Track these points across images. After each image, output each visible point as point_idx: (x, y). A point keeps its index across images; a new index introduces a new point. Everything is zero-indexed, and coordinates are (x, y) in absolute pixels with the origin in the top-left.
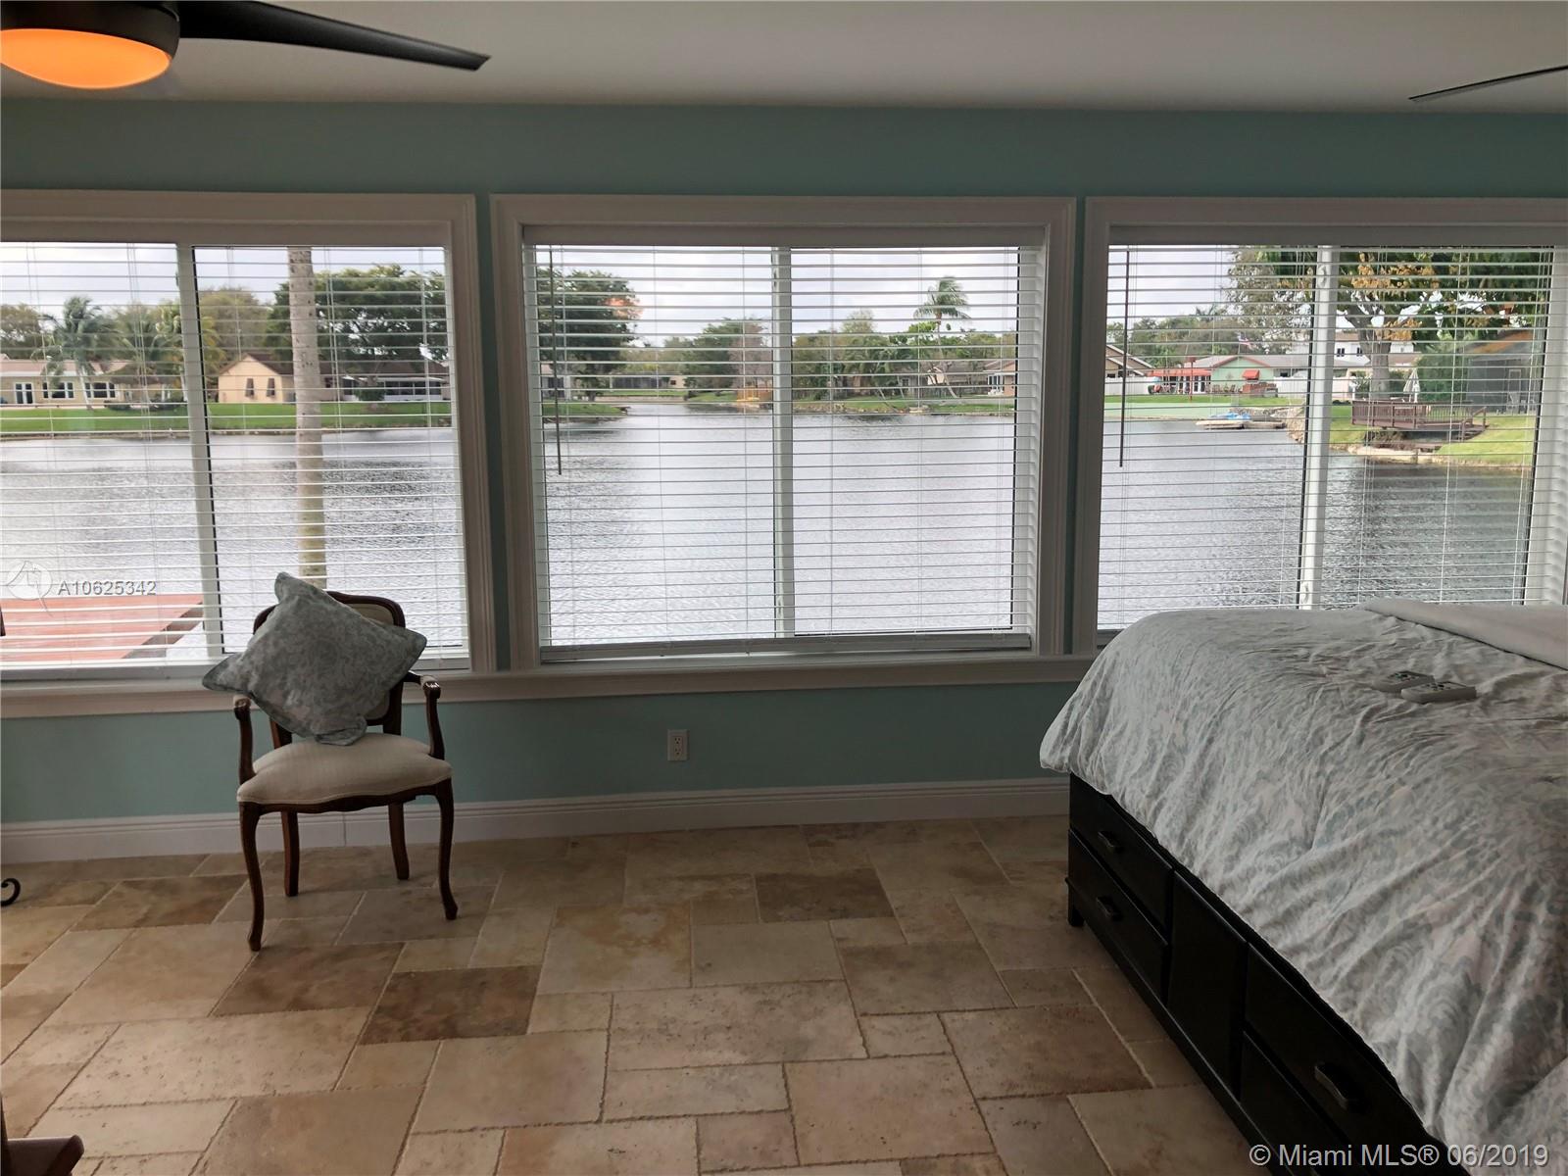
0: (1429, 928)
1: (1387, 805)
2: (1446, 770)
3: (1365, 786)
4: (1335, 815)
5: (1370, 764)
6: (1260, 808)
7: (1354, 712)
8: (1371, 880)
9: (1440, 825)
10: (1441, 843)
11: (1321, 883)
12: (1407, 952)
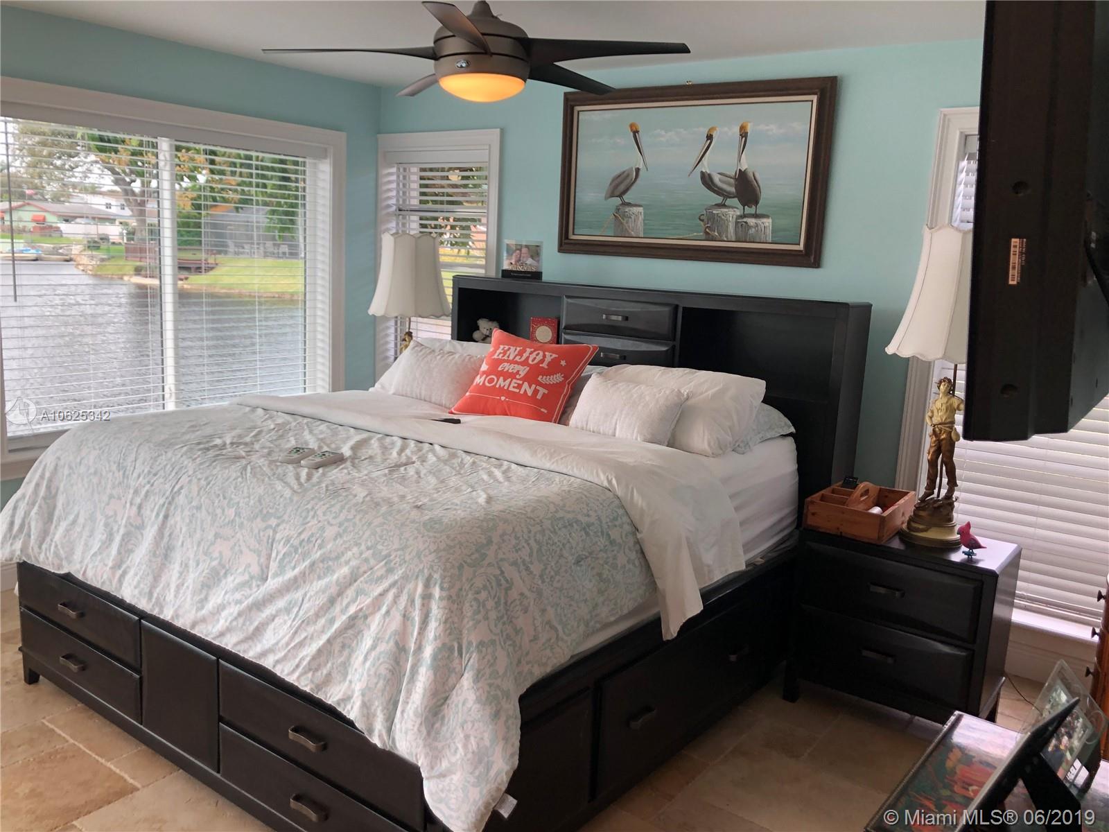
0: (366, 617)
1: (323, 540)
2: (358, 512)
4: (284, 555)
5: (303, 515)
6: (221, 560)
9: (364, 548)
11: (281, 603)
12: (352, 637)
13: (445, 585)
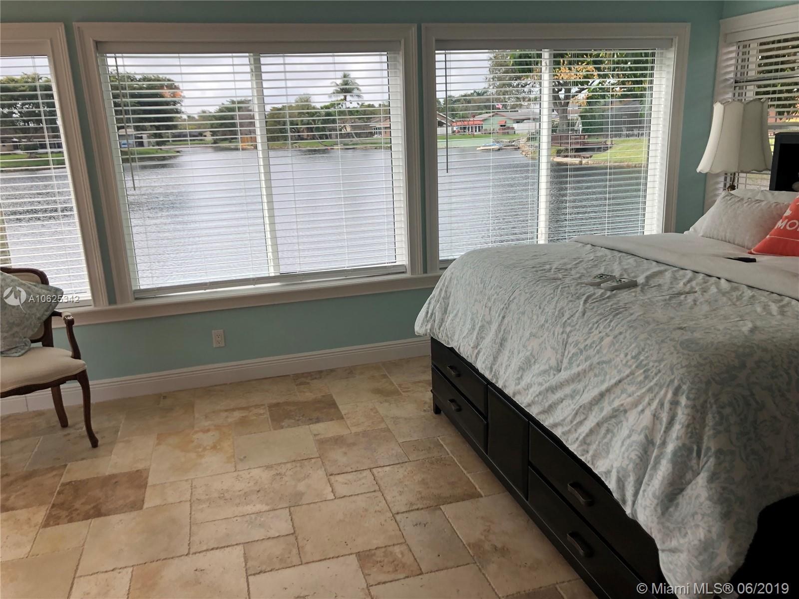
0: (625, 411)
1: (601, 347)
2: (630, 327)
3: (589, 337)
4: (573, 354)
5: (590, 326)
6: (532, 351)
7: (578, 298)
8: (594, 388)
9: (629, 357)
10: (630, 367)
11: (567, 390)
12: (615, 425)
13: (691, 396)
